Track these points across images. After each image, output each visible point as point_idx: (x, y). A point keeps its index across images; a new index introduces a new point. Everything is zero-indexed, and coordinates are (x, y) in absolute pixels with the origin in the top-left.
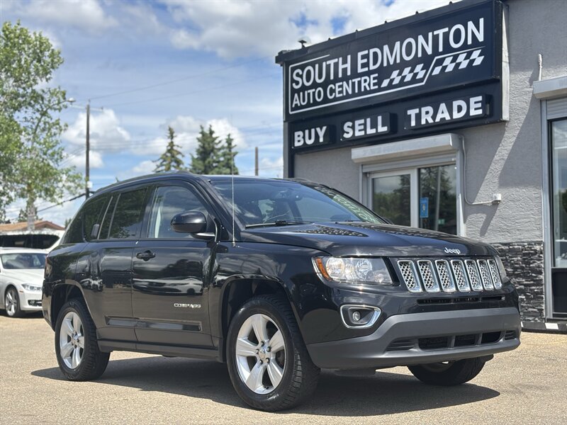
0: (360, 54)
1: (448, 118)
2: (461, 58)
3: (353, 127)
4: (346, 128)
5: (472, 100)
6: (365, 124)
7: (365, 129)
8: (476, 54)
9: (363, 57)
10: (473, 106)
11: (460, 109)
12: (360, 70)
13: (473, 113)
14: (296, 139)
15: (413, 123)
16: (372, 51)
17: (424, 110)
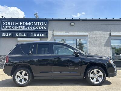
0: (21, 22)
1: (39, 36)
2: (42, 27)
3: (18, 34)
4: (16, 34)
5: (44, 34)
6: (21, 34)
7: (21, 35)
8: (45, 27)
9: (21, 23)
10: (44, 35)
11: (41, 35)
12: (21, 25)
13: (44, 36)
14: (3, 35)
15: (32, 36)
16: (23, 22)
17: (34, 34)
